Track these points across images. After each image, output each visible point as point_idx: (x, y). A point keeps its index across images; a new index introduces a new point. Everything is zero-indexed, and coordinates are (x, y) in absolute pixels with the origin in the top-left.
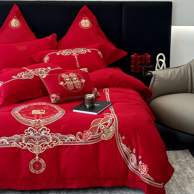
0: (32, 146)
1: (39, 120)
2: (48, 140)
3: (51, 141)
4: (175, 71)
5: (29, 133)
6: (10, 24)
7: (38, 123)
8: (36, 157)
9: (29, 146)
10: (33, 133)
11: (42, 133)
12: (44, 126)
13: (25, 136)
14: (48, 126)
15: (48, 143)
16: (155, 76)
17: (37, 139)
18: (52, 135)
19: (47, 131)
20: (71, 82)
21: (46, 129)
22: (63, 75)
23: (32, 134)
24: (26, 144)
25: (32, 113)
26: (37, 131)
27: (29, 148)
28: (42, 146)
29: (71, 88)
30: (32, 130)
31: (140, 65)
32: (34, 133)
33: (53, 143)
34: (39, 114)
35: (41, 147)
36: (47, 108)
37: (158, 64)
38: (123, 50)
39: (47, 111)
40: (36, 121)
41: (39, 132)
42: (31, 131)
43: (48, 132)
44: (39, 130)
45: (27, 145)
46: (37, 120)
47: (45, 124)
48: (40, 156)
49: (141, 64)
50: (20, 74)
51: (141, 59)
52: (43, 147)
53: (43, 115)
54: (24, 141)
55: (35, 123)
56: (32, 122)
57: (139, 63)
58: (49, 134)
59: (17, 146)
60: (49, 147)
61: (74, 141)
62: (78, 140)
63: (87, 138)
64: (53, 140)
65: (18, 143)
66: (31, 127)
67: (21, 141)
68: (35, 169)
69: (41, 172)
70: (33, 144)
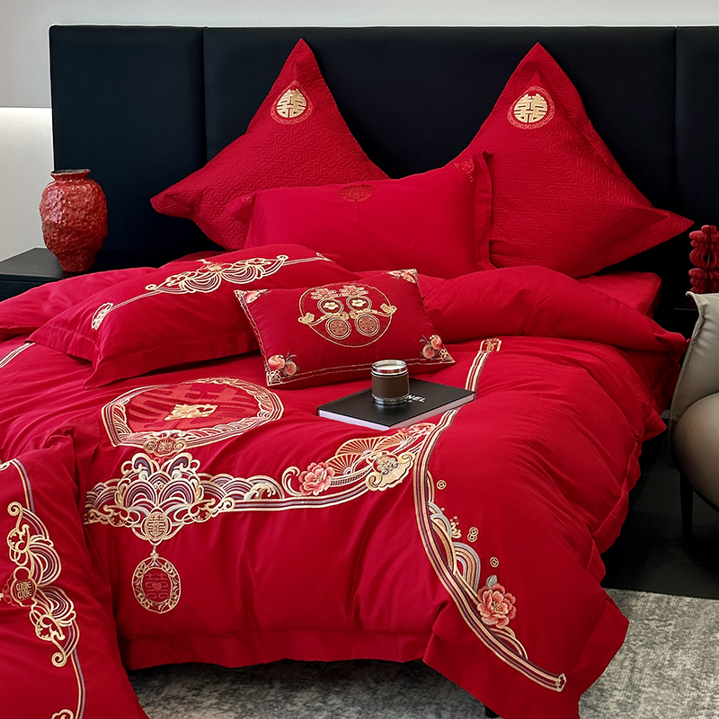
0: (143, 515)
2: (190, 499)
3: (199, 500)
5: (136, 471)
7: (169, 441)
9: (135, 518)
10: (146, 473)
11: (174, 473)
12: (184, 451)
13: (125, 484)
14: (196, 453)
15: (189, 507)
16: (704, 313)
17: (158, 491)
18: (202, 478)
19: (191, 467)
20: (344, 313)
21: (191, 461)
22: (319, 293)
23: (143, 476)
24: (128, 510)
26: (160, 465)
27: (133, 522)
28: (171, 515)
30: (145, 463)
32: (150, 473)
33: (207, 507)
35: (166, 519)
36: (229, 399)
39: (223, 409)
40: (166, 435)
41: (165, 470)
42: (140, 466)
43: (194, 470)
44: (167, 463)
45: (132, 514)
46: (170, 433)
47: (189, 445)
48: (164, 549)
50: (175, 278)
52: (173, 521)
54: (121, 502)
55: (159, 439)
59: (99, 520)
60: (191, 520)
61: (272, 497)
62: (287, 495)
63: (316, 487)
64: (207, 497)
65: (101, 510)
66: (142, 451)
67: (111, 502)
68: (150, 597)
69: (171, 608)
70: (144, 510)
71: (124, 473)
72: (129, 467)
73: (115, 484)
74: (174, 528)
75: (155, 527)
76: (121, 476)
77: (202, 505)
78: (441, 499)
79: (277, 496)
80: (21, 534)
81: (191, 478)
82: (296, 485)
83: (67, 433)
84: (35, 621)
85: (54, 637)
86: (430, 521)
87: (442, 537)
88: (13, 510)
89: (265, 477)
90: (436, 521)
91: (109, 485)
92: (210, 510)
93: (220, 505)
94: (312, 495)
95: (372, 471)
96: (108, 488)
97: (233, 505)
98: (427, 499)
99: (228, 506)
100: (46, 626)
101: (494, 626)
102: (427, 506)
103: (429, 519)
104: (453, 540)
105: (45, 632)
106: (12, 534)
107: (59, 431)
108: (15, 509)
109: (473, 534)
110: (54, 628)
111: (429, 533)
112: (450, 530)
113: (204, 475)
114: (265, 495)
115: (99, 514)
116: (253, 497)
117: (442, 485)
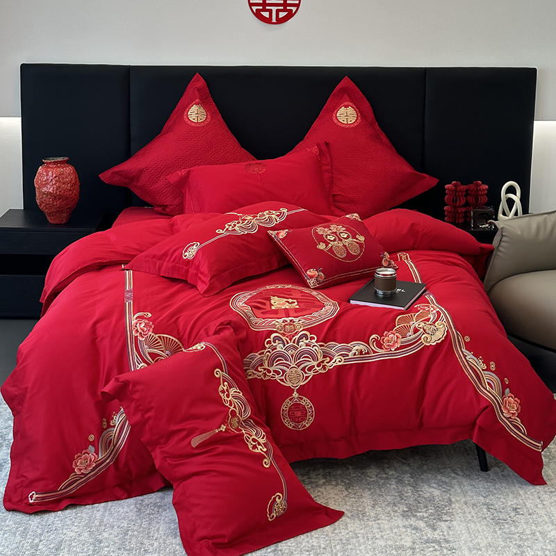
0: (284, 371)
1: (291, 318)
2: (314, 358)
3: (321, 359)
4: (545, 221)
5: (274, 345)
6: (187, 115)
7: (290, 325)
8: (294, 395)
9: (278, 373)
10: (282, 345)
11: (300, 344)
12: (303, 330)
13: (268, 353)
14: (311, 330)
15: (315, 363)
16: (502, 232)
17: (292, 356)
18: (321, 346)
19: (311, 339)
20: (340, 242)
21: (309, 336)
22: (320, 230)
23: (280, 347)
24: (271, 369)
25: (273, 308)
26: (291, 340)
27: (277, 376)
28: (303, 369)
29: (341, 255)
30: (280, 339)
31: (464, 206)
32: (284, 346)
33: (325, 363)
34: (287, 307)
35: (301, 372)
36: (299, 296)
37: (503, 205)
38: (427, 174)
39: (301, 302)
40: (286, 321)
41: (294, 342)
42: (277, 341)
43: (314, 341)
44: (294, 338)
45: (274, 371)
46: (288, 319)
47: (304, 326)
48: (301, 391)
49: (467, 204)
50: (230, 225)
51: (467, 194)
52: (306, 373)
53: (296, 310)
54: (266, 364)
55: (284, 324)
56: (277, 323)
57: (463, 202)
58: (316, 344)
59: (255, 376)
60: (317, 372)
61: (366, 354)
62: (374, 352)
63: (393, 346)
64: (324, 357)
65: (257, 370)
66: (276, 332)
67: (262, 365)
68: (293, 421)
69: (307, 426)
70: (285, 368)
71: (267, 346)
72: (269, 342)
73: (263, 353)
74: (307, 377)
75: (294, 377)
76: (265, 348)
77: (323, 362)
78: (469, 347)
79: (368, 353)
80: (225, 388)
81: (313, 346)
82: (380, 346)
83: (227, 324)
84: (248, 441)
85: (260, 449)
86: (467, 361)
87: (476, 369)
88: (217, 374)
89: (359, 342)
90: (470, 360)
91: (260, 354)
92: (327, 364)
93: (334, 361)
94: (391, 350)
95: (424, 334)
96: (259, 356)
97: (343, 360)
98: (461, 348)
99: (339, 361)
100: (254, 444)
101: (510, 418)
102: (462, 352)
103: (466, 359)
104: (483, 370)
105: (254, 447)
106: (220, 389)
107: (222, 324)
108: (218, 373)
109: (493, 366)
110: (259, 444)
111: (468, 367)
112: (480, 365)
113: (321, 343)
114: (361, 353)
115: (255, 372)
116: (355, 354)
117: (467, 339)
